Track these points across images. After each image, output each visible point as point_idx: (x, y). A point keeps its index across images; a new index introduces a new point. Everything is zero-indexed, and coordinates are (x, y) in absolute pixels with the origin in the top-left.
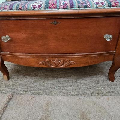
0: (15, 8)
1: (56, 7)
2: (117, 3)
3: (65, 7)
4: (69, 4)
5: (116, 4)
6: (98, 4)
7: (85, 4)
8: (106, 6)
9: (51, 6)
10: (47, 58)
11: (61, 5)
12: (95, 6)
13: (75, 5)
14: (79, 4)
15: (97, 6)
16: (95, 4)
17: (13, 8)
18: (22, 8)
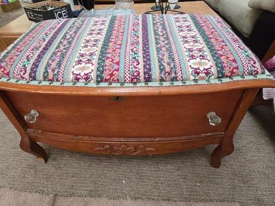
0: (42, 78)
1: (118, 80)
2: (235, 70)
3: (135, 80)
4: (142, 74)
5: (232, 72)
6: (198, 74)
7: (173, 75)
8: (213, 77)
9: (109, 77)
10: (107, 144)
11: (127, 77)
12: (192, 78)
13: (153, 76)
14: (162, 75)
15: (197, 78)
16: (192, 74)
17: (38, 77)
18: (53, 78)
